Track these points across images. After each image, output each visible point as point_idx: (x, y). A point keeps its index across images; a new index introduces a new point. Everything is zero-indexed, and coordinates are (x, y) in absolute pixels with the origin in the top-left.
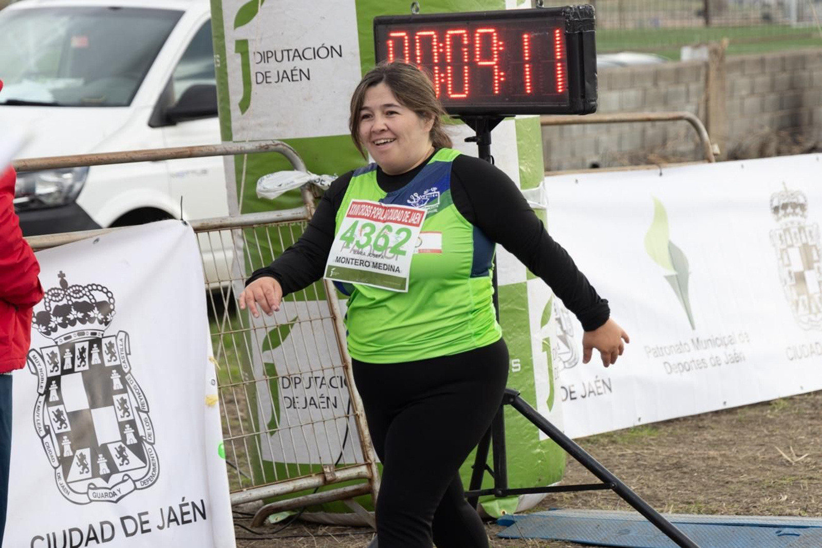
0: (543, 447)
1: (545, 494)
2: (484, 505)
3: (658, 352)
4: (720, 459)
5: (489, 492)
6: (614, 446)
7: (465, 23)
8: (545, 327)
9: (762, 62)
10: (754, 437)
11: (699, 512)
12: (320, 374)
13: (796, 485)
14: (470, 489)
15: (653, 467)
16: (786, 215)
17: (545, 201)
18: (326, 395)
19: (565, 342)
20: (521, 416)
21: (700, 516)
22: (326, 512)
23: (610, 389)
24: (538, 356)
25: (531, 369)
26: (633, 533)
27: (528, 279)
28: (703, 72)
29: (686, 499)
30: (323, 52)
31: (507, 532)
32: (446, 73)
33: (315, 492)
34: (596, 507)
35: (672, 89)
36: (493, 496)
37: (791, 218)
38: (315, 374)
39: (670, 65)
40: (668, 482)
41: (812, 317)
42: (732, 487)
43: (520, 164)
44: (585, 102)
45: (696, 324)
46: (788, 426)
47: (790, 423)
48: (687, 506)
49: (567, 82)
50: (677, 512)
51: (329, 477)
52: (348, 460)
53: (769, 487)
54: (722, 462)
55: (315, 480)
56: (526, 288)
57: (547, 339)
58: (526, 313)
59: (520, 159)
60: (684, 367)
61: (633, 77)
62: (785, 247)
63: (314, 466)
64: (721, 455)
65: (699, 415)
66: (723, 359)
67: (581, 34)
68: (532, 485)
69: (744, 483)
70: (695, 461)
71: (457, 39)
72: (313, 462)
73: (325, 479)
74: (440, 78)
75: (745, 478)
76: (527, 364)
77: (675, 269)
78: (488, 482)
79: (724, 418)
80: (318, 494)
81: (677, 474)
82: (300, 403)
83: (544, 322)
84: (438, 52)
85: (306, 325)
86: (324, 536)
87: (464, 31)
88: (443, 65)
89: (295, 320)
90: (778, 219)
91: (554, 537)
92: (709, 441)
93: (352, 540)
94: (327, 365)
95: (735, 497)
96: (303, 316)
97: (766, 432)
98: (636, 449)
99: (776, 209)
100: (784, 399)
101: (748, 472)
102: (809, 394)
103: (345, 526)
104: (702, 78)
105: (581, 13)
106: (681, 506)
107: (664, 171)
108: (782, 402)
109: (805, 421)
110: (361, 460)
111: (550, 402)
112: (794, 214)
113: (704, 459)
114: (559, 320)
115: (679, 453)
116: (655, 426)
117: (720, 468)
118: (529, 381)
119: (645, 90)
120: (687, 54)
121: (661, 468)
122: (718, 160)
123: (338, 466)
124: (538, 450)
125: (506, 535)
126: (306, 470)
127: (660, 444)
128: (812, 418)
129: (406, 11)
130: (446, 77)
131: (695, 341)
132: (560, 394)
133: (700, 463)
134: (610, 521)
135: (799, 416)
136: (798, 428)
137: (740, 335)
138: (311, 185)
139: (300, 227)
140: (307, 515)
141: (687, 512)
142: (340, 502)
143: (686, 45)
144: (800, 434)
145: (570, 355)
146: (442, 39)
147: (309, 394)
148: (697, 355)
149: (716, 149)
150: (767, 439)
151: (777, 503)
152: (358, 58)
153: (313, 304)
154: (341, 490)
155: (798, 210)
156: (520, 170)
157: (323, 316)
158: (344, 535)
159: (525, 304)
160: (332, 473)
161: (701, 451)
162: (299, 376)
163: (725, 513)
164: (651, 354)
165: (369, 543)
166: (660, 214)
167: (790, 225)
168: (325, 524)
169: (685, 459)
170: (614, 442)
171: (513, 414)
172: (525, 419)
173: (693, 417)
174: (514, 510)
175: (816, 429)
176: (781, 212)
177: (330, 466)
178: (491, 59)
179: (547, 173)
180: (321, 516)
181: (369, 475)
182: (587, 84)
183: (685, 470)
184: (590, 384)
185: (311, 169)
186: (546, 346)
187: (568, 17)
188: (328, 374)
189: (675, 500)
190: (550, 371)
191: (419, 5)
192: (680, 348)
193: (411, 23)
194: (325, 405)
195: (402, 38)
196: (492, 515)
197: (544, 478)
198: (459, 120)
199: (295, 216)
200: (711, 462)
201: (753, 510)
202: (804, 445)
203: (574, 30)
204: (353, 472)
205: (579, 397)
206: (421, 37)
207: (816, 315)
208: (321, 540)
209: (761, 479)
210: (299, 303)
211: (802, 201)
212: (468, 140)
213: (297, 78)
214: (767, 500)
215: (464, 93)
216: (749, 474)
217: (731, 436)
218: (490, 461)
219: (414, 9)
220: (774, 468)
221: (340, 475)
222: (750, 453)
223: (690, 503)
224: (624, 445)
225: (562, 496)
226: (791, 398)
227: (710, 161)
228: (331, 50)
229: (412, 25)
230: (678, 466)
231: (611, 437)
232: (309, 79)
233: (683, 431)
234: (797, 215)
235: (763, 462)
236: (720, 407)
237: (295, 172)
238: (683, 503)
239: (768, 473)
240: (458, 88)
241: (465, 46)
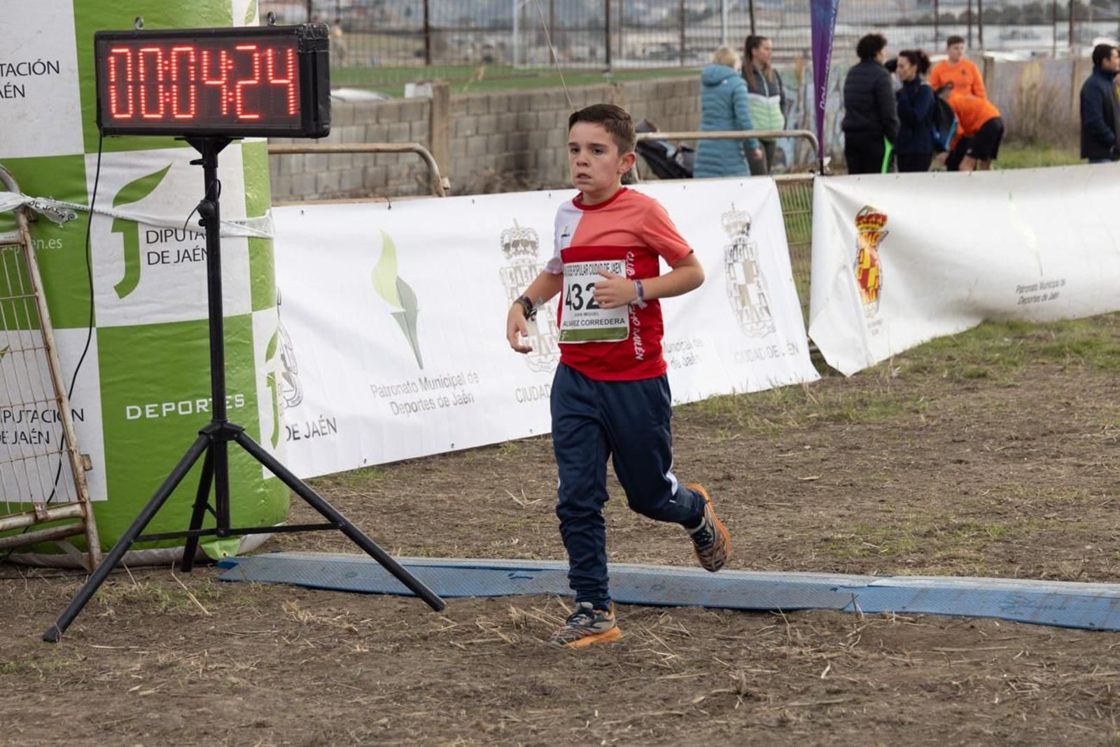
0: (266, 486)
1: (268, 535)
2: (204, 546)
3: (384, 392)
4: (449, 502)
5: (211, 532)
6: (339, 488)
7: (192, 40)
8: (270, 361)
9: (488, 101)
10: (483, 480)
11: (428, 555)
12: (32, 408)
13: (528, 528)
14: (191, 528)
15: (378, 509)
16: (517, 253)
17: (272, 229)
18: (37, 430)
19: (289, 380)
20: (245, 453)
21: (429, 559)
22: (36, 552)
23: (335, 430)
24: (263, 391)
25: (256, 405)
26: (360, 576)
27: (253, 310)
28: (427, 109)
29: (414, 541)
30: (39, 68)
31: (228, 574)
32: (171, 92)
33: (24, 532)
34: (321, 549)
35: (394, 126)
36: (214, 536)
37: (522, 256)
38: (27, 407)
39: (393, 102)
40: (396, 525)
41: (543, 358)
42: (462, 530)
43: (246, 190)
44: (317, 126)
45: (424, 364)
46: (518, 470)
47: (520, 466)
48: (415, 549)
49: (299, 104)
50: (405, 555)
51: (41, 516)
52: (62, 498)
53: (499, 530)
54: (451, 505)
55: (25, 519)
56: (251, 320)
57: (272, 374)
58: (251, 345)
59: (246, 185)
60: (411, 407)
61: (355, 112)
62: (515, 285)
63: (25, 504)
64: (449, 498)
65: (426, 458)
66: (452, 399)
67: (314, 54)
68: (255, 526)
69: (474, 526)
70: (423, 504)
71: (183, 57)
72: (23, 501)
73: (36, 517)
74: (165, 97)
75: (475, 521)
76: (250, 400)
77: (403, 305)
78: (209, 521)
79: (452, 460)
80: (28, 535)
81: (405, 517)
82: (10, 437)
83: (269, 356)
84: (163, 70)
85: (18, 356)
86: (34, 578)
87: (190, 49)
88: (168, 83)
89: (5, 350)
90: (509, 257)
91: (277, 580)
92: (436, 483)
93: (64, 582)
94: (40, 397)
95: (465, 541)
96: (15, 345)
97: (496, 476)
98: (362, 491)
99: (507, 247)
100: (514, 442)
101: (478, 515)
102: (539, 437)
103: (57, 568)
104: (426, 117)
105: (315, 32)
106: (409, 549)
107: (392, 204)
108: (512, 445)
109: (535, 465)
110: (74, 499)
111: (274, 440)
112: (525, 252)
113: (432, 502)
114: (283, 357)
115: (407, 495)
116: (381, 468)
117: (448, 511)
118: (252, 418)
119: (367, 125)
120: (410, 91)
121: (388, 510)
122: (447, 196)
123: (50, 504)
124: (262, 490)
125: (227, 578)
126: (16, 509)
127: (386, 486)
128: (543, 462)
129: (128, 26)
130: (171, 97)
131: (423, 380)
132: (284, 434)
133: (428, 506)
134: (335, 563)
135: (529, 459)
136: (528, 471)
137: (470, 375)
138: (25, 208)
139: (12, 253)
140: (15, 556)
141: (416, 555)
142: (51, 542)
143: (410, 81)
144: (531, 477)
145: (294, 393)
146: (167, 56)
147: (20, 428)
148: (424, 395)
149: (446, 183)
150: (496, 482)
151: (508, 547)
152: (77, 74)
153: (25, 333)
154: (52, 530)
155: (529, 248)
156: (247, 197)
157: (36, 346)
158: (55, 577)
159: (250, 338)
160: (44, 512)
161: (429, 495)
162: (10, 409)
163: (455, 556)
164: (377, 395)
165: (82, 585)
166: (388, 249)
167: (520, 263)
168: (35, 566)
169: (412, 502)
170: (338, 484)
171: (236, 451)
172: (249, 455)
173: (419, 459)
174: (236, 551)
175: (547, 472)
176: (512, 250)
177: (41, 505)
178: (219, 78)
179: (275, 203)
180: (31, 557)
181: (83, 514)
182: (320, 107)
183: (413, 512)
184: (314, 424)
185: (25, 190)
186: (271, 381)
187: (301, 36)
188: (41, 408)
189: (403, 543)
190: (275, 407)
191: (143, 20)
192: (408, 387)
193: (134, 38)
194: (36, 440)
195: (125, 55)
196: (212, 556)
197: (266, 519)
198: (185, 142)
199: (8, 240)
200: (439, 505)
201: (484, 553)
202: (535, 488)
203: (307, 50)
204: (66, 511)
205: (303, 438)
206: (145, 54)
207: (546, 356)
208: (31, 582)
209: (492, 522)
210: (10, 332)
211: (533, 238)
212: (194, 163)
213: (12, 94)
214: (497, 544)
215: (189, 113)
216: (479, 518)
217: (460, 479)
218: (212, 500)
219: (137, 25)
220: (505, 511)
221: (52, 513)
222: (479, 496)
223: (418, 546)
224: (349, 487)
225: (285, 539)
226: (520, 441)
227: (440, 196)
228: (47, 66)
229: (135, 41)
230: (405, 509)
231: (335, 479)
232: (23, 96)
233: (410, 474)
234: (528, 253)
235: (493, 505)
236: (448, 449)
237: (8, 193)
238: (411, 546)
239: (499, 516)
240: (184, 108)
241: (191, 64)
